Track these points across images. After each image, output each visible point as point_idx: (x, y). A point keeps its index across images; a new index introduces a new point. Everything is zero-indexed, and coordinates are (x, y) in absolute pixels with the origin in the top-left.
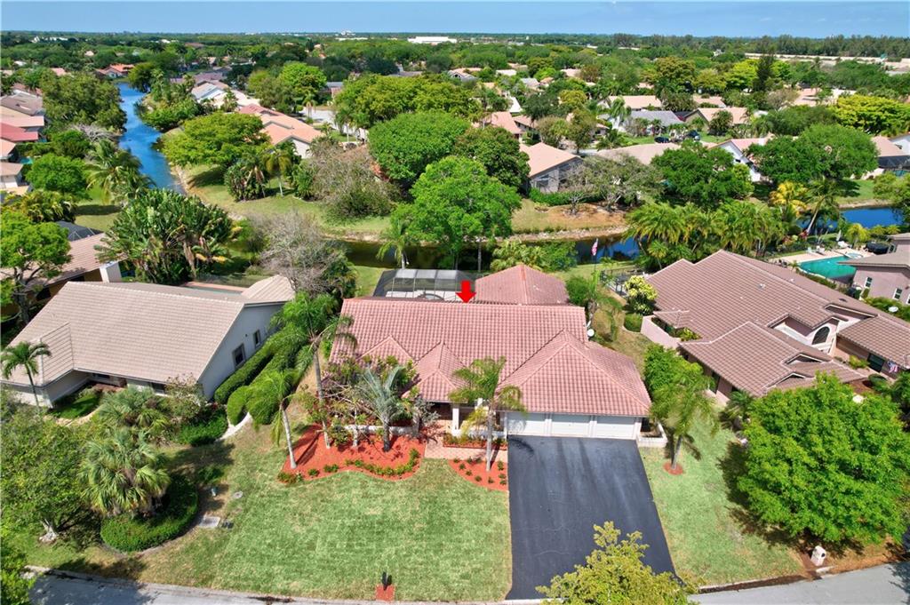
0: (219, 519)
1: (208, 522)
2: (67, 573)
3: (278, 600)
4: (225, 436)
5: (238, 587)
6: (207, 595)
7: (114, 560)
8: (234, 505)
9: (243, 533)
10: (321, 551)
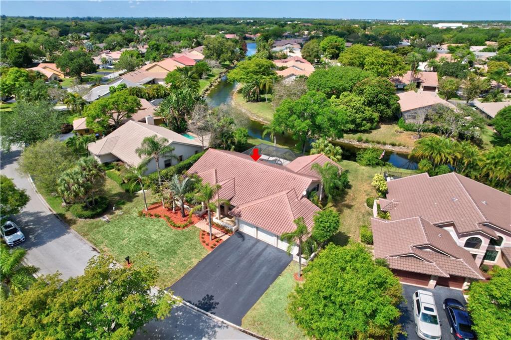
0: (108, 218)
1: (104, 218)
2: (59, 217)
3: (97, 251)
4: (139, 192)
5: (91, 242)
6: (82, 240)
7: (71, 218)
8: (117, 215)
9: (109, 226)
10: (125, 242)
